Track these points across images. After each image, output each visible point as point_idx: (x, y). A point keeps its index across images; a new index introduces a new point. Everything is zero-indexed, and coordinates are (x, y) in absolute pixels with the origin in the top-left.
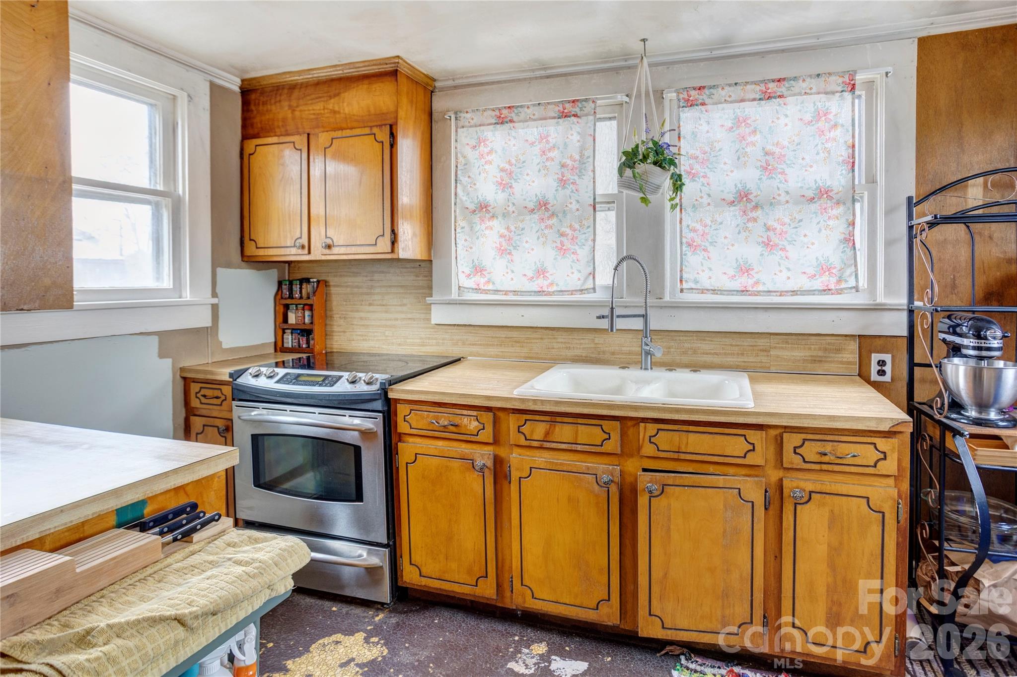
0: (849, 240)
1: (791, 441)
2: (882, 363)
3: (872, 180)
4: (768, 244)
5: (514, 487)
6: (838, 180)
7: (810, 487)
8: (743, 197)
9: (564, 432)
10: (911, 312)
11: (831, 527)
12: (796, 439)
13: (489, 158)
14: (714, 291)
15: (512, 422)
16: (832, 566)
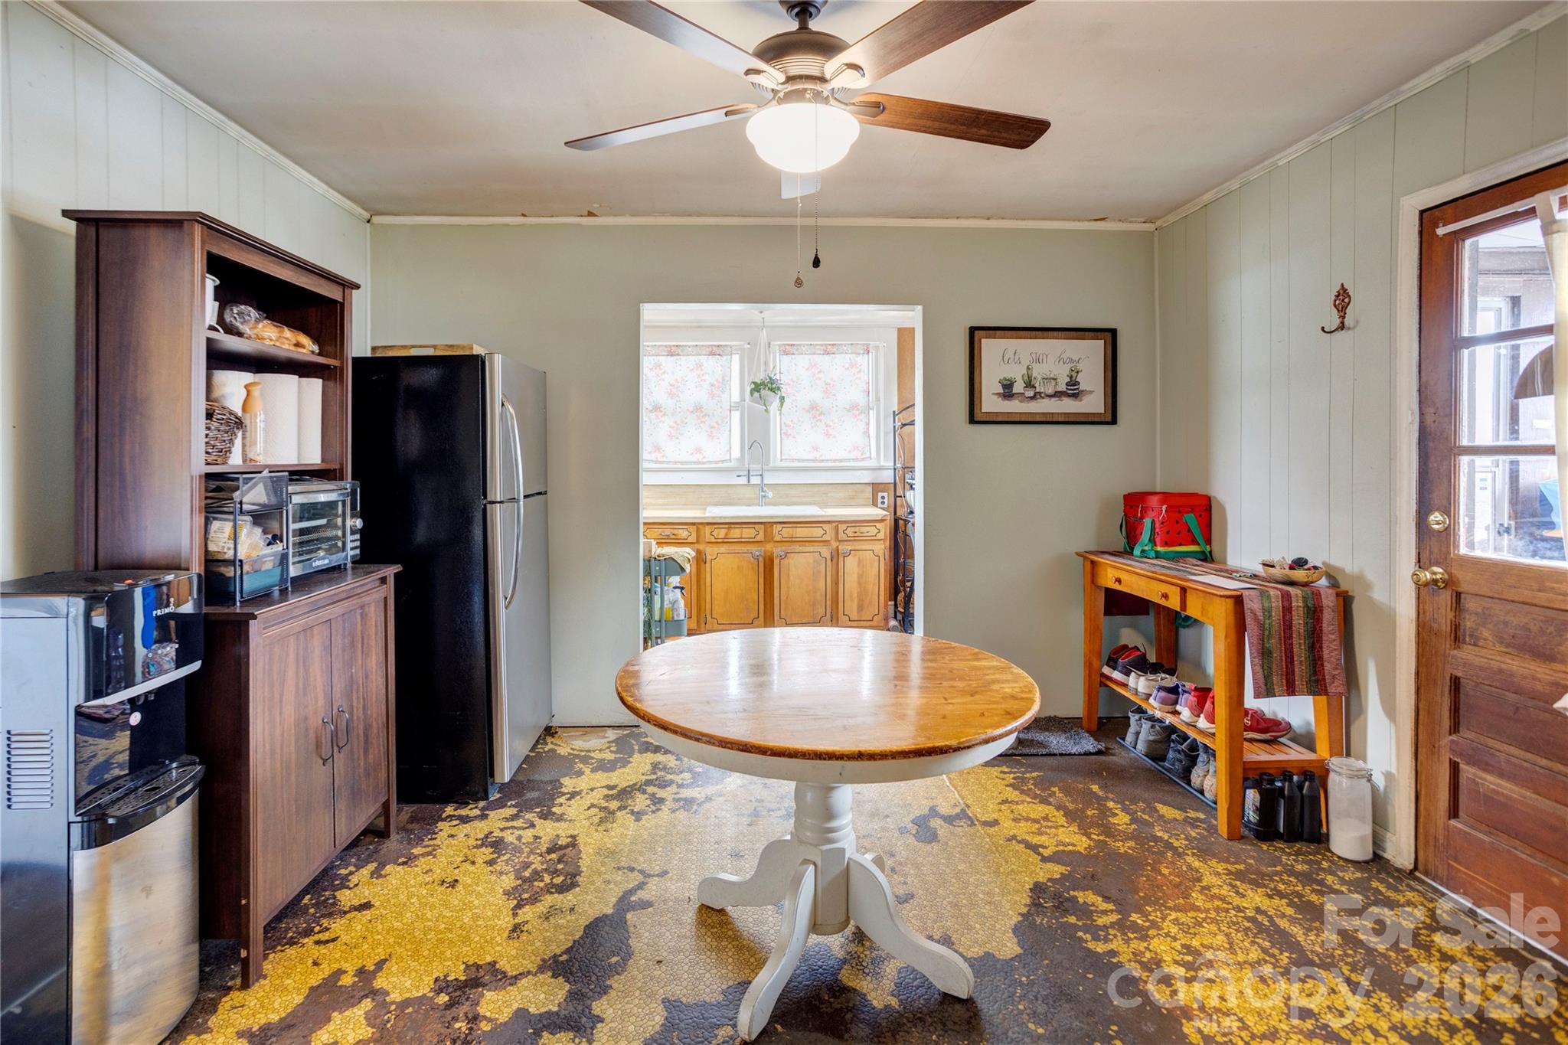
0: (867, 433)
1: (842, 527)
2: (883, 498)
3: (878, 400)
4: (827, 434)
5: (708, 565)
6: (861, 400)
7: (850, 548)
8: (814, 408)
9: (736, 533)
10: (895, 469)
11: (859, 565)
12: (844, 527)
13: (663, 377)
14: (799, 460)
15: (708, 529)
16: (859, 583)
